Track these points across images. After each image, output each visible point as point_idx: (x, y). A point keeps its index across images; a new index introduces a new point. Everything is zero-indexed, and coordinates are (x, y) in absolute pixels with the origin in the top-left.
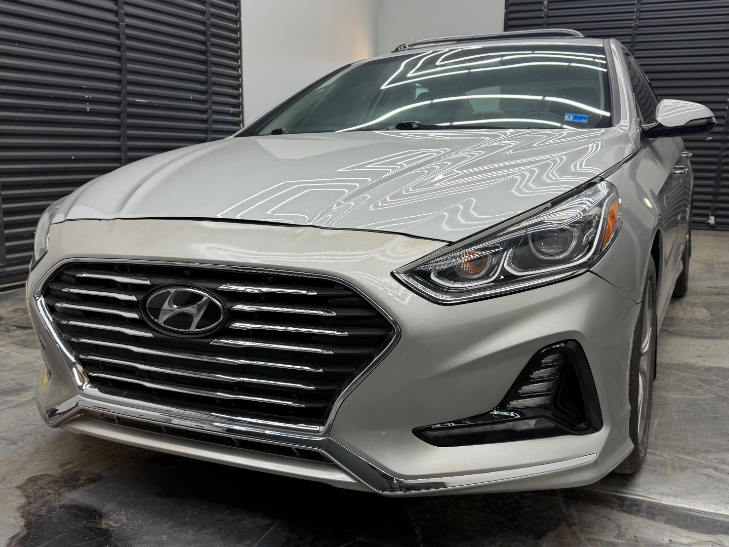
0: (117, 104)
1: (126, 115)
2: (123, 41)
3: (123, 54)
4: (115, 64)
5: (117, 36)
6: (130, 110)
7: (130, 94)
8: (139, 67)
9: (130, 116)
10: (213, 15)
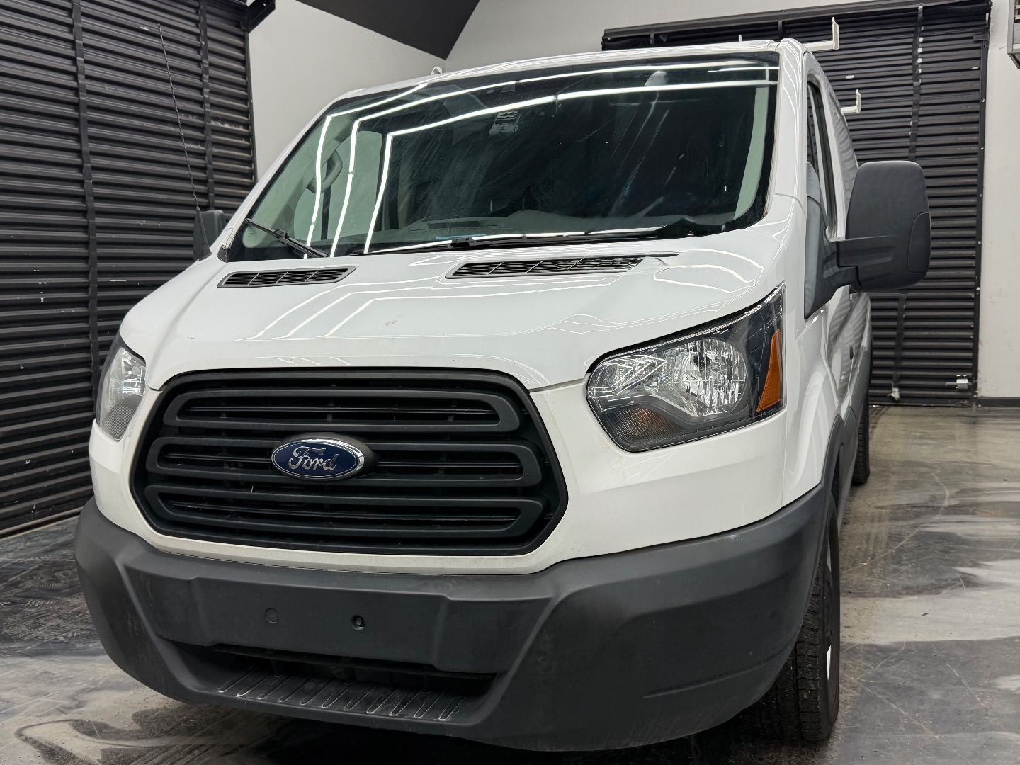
0: (84, 288)
1: (95, 302)
2: (89, 205)
3: (90, 221)
4: (80, 235)
5: (82, 198)
6: (101, 294)
7: (102, 273)
8: (114, 236)
9: (102, 302)
10: (216, 157)
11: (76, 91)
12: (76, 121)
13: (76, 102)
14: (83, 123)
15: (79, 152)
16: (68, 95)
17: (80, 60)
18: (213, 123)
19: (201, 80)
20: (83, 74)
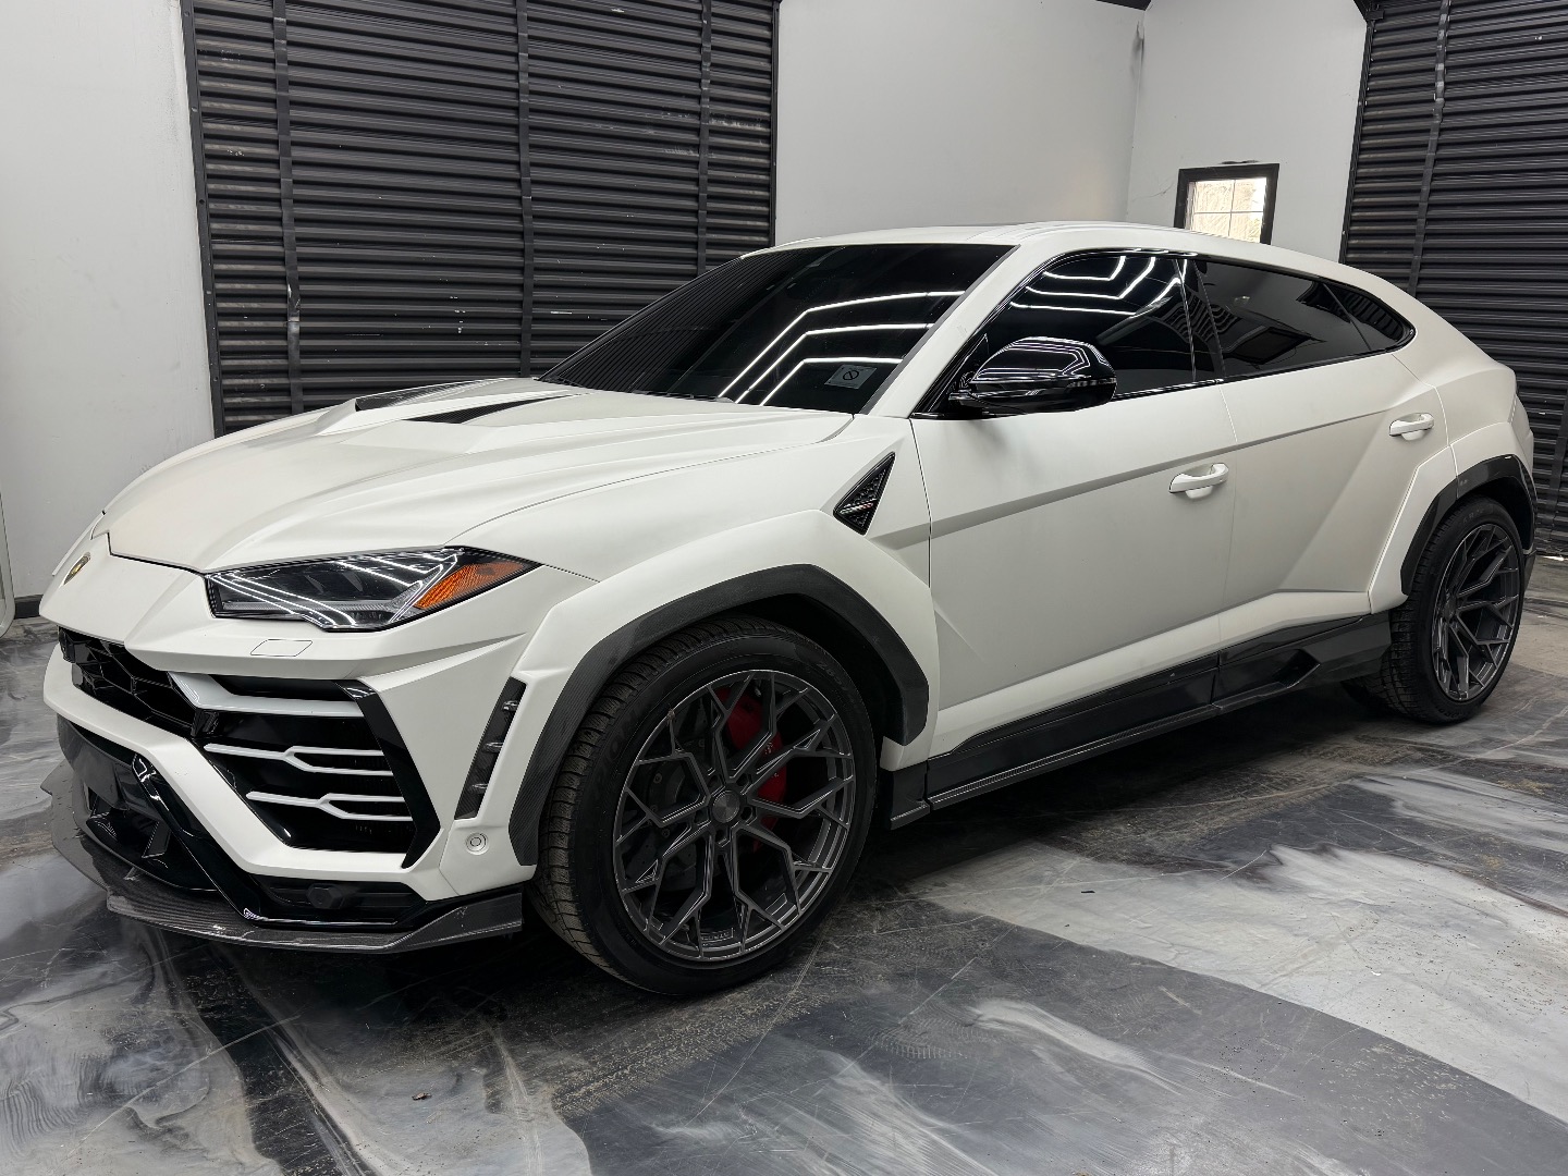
0: (519, 320)
1: (530, 335)
2: (527, 225)
3: (528, 243)
4: (515, 260)
5: (520, 216)
6: (537, 327)
7: (537, 303)
9: (538, 336)
10: (713, 165)
11: (517, 91)
12: (516, 127)
13: (516, 105)
14: (522, 130)
15: (518, 164)
16: (508, 98)
17: (523, 57)
18: (714, 122)
19: (701, 69)
20: (525, 72)
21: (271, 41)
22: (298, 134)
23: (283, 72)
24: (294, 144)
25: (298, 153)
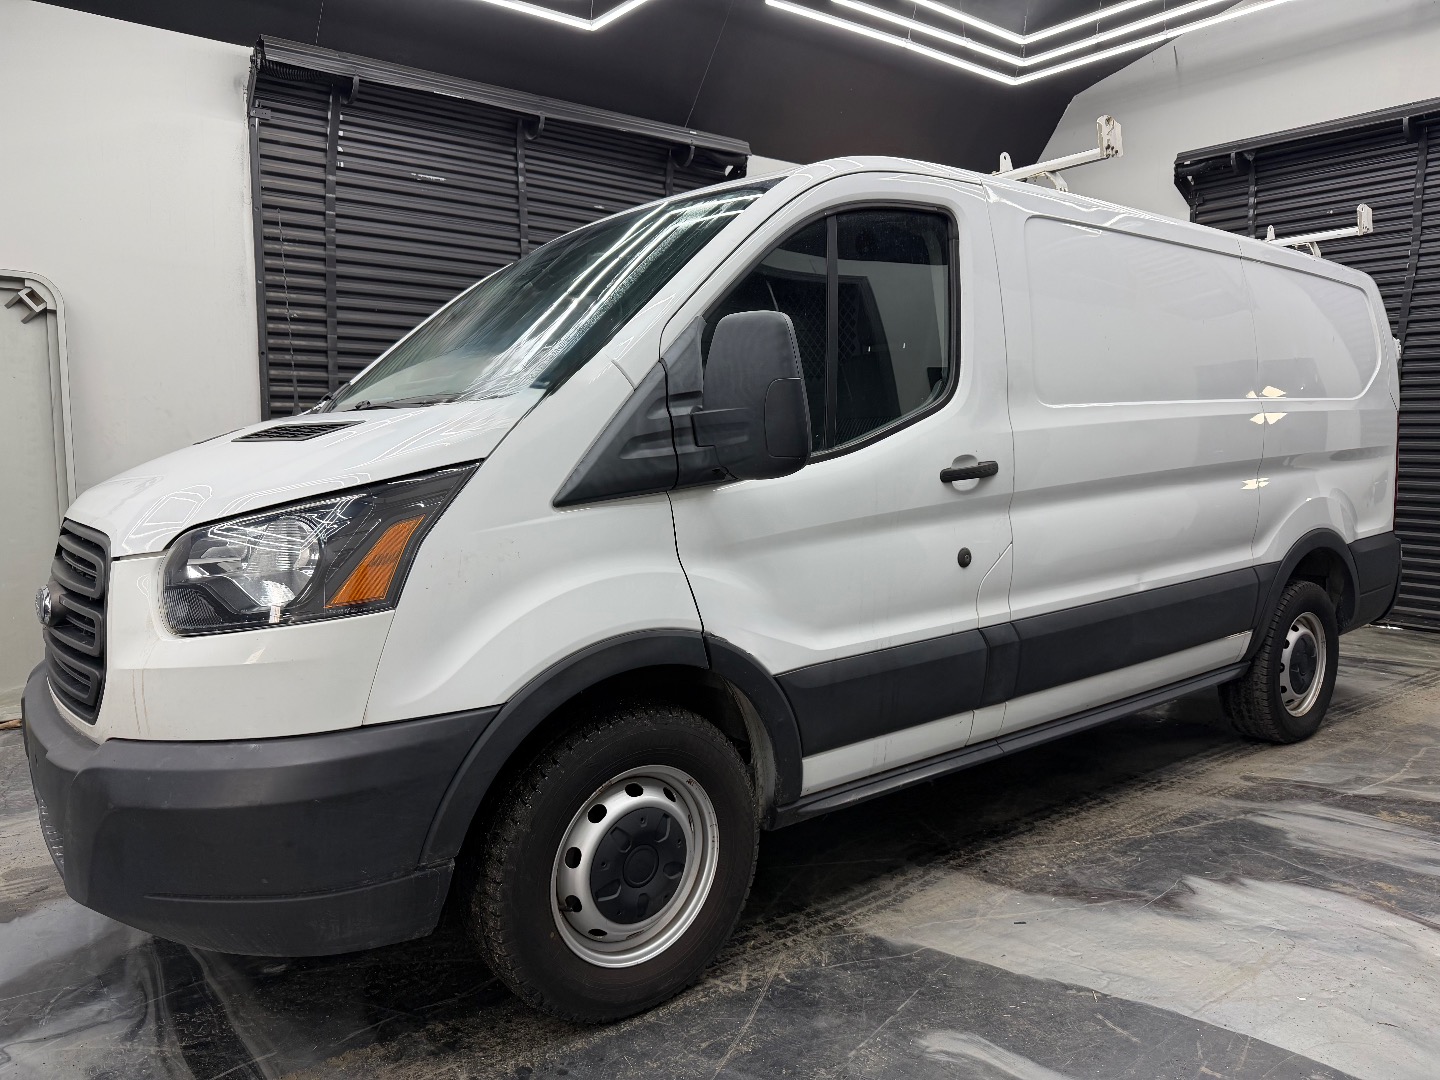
17: (524, 241)
21: (322, 229)
22: (342, 301)
23: (333, 253)
24: (340, 308)
25: (342, 315)
